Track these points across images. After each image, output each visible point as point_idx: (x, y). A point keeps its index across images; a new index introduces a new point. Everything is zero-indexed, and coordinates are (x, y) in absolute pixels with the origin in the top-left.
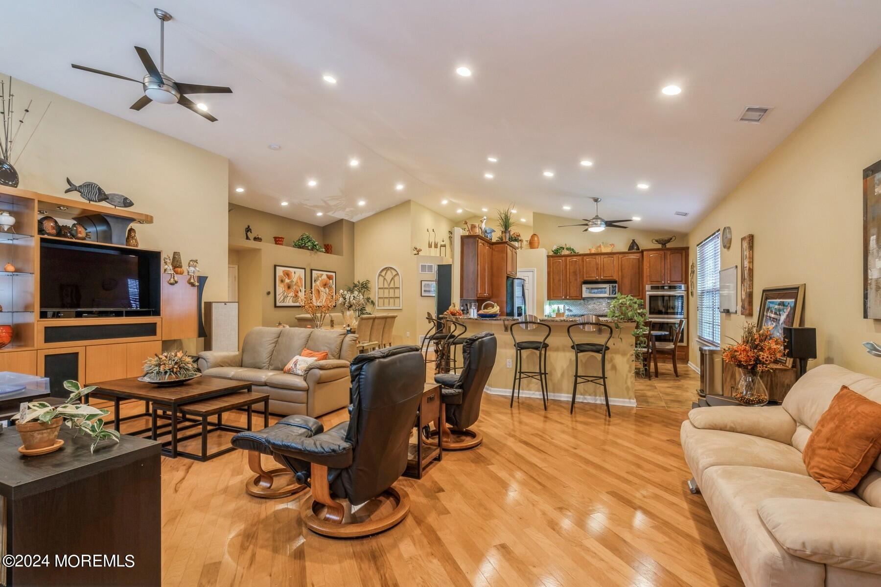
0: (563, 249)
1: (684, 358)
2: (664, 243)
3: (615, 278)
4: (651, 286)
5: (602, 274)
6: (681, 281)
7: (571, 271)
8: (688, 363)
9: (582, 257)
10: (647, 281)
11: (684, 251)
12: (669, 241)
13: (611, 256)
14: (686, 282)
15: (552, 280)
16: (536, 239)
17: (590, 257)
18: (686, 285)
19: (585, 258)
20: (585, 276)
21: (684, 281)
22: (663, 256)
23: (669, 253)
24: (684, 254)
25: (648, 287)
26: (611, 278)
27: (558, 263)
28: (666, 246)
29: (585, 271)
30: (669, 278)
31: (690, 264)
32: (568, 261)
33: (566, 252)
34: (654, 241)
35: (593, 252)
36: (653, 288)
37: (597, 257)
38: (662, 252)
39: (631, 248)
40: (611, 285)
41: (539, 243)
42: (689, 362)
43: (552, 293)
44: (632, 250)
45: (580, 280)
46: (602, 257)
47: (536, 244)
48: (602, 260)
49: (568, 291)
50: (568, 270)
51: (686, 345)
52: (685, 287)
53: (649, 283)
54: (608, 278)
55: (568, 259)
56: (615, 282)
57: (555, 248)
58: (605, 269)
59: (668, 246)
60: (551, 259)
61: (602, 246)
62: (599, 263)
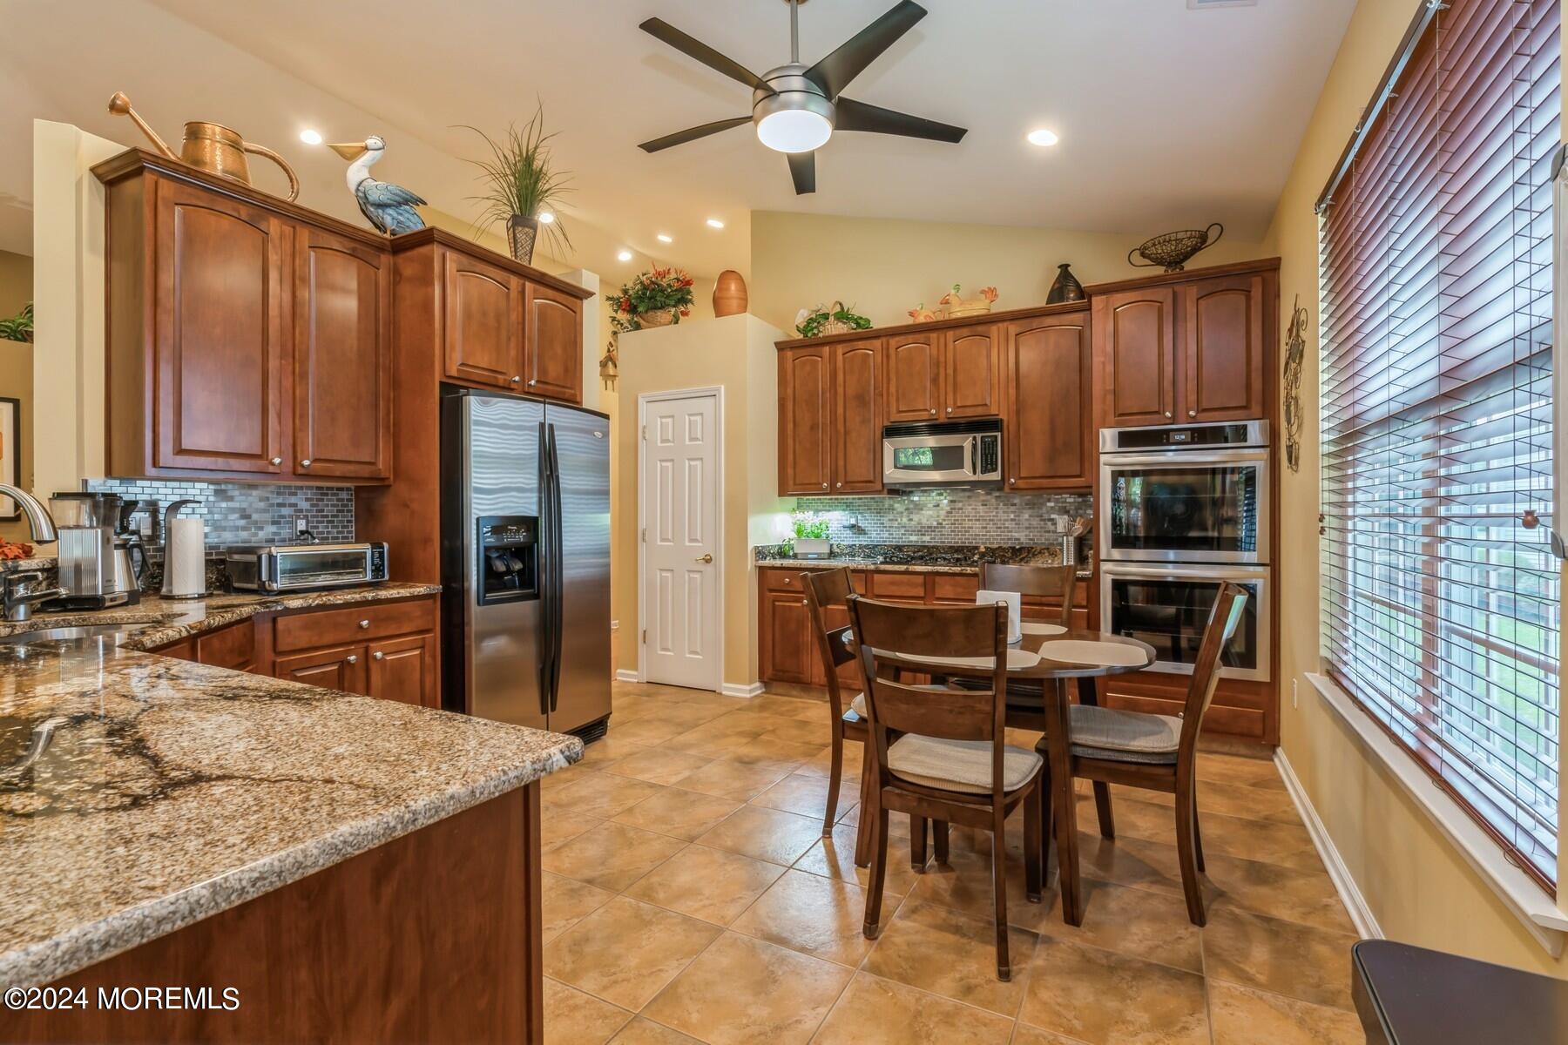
0: (826, 316)
1: (1258, 730)
2: (1176, 261)
3: (998, 407)
4: (1120, 434)
5: (950, 401)
6: (1246, 407)
7: (851, 391)
8: (1274, 752)
9: (884, 339)
10: (1105, 413)
11: (1257, 282)
12: (1197, 246)
13: (980, 329)
14: (1268, 410)
15: (790, 426)
16: (733, 287)
17: (910, 338)
18: (1268, 421)
19: (893, 342)
20: (893, 409)
21: (1256, 409)
22: (1168, 308)
23: (1192, 292)
24: (1257, 293)
25: (1108, 437)
26: (980, 411)
27: (808, 368)
28: (1183, 268)
29: (893, 389)
30: (1192, 398)
31: (1285, 324)
32: (840, 357)
33: (834, 328)
34: (1136, 258)
35: (921, 319)
36: (1127, 440)
37: (934, 336)
38: (1163, 294)
39: (1057, 293)
40: (979, 436)
41: (746, 300)
42: (1279, 750)
43: (790, 471)
44: (1061, 299)
45: (879, 423)
46: (950, 334)
47: (734, 303)
48: (950, 345)
49: (841, 463)
50: (840, 390)
51: (1268, 680)
52: (1262, 429)
53: (1111, 419)
54: (970, 412)
55: (840, 349)
56: (993, 424)
57: (801, 317)
58: (960, 378)
59: (1189, 265)
60: (789, 354)
61: (953, 300)
62: (942, 359)
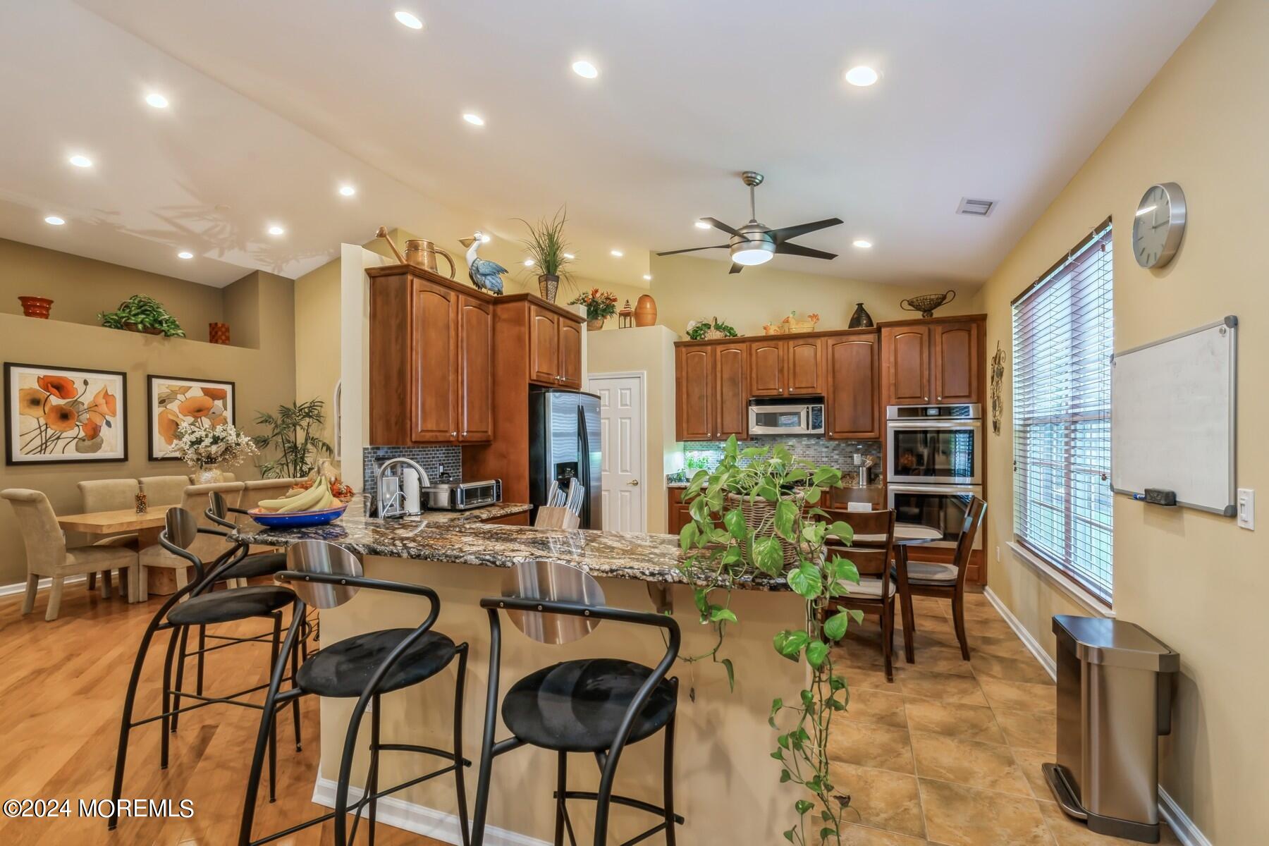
0: (708, 326)
1: (976, 578)
2: (928, 307)
3: (821, 390)
4: (899, 409)
5: (791, 384)
6: (969, 396)
7: (726, 376)
8: (984, 589)
9: (748, 344)
10: (889, 397)
11: (974, 326)
12: (940, 302)
13: (810, 341)
14: (981, 399)
15: (685, 396)
16: (648, 305)
17: (765, 343)
18: (980, 405)
19: (755, 345)
20: (755, 388)
21: (974, 397)
22: (925, 338)
23: (939, 329)
24: (974, 332)
25: (891, 411)
26: (810, 391)
27: (696, 359)
28: (932, 315)
29: (754, 375)
30: (939, 389)
31: (991, 353)
32: (718, 353)
33: (713, 335)
34: (905, 304)
35: (772, 332)
36: (902, 412)
37: (780, 343)
38: (923, 329)
39: (855, 321)
40: (810, 406)
41: (656, 314)
42: (987, 588)
43: (685, 425)
44: (858, 326)
45: (744, 396)
46: (791, 343)
47: (649, 318)
48: (791, 350)
49: (719, 420)
50: (719, 375)
51: (980, 548)
52: (976, 410)
53: (893, 400)
54: (804, 391)
55: (719, 348)
56: (818, 399)
57: (691, 326)
58: (798, 370)
59: (937, 313)
60: (684, 350)
61: (792, 321)
62: (786, 358)
